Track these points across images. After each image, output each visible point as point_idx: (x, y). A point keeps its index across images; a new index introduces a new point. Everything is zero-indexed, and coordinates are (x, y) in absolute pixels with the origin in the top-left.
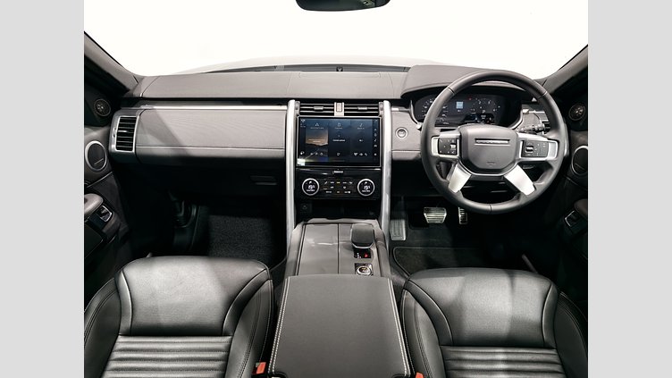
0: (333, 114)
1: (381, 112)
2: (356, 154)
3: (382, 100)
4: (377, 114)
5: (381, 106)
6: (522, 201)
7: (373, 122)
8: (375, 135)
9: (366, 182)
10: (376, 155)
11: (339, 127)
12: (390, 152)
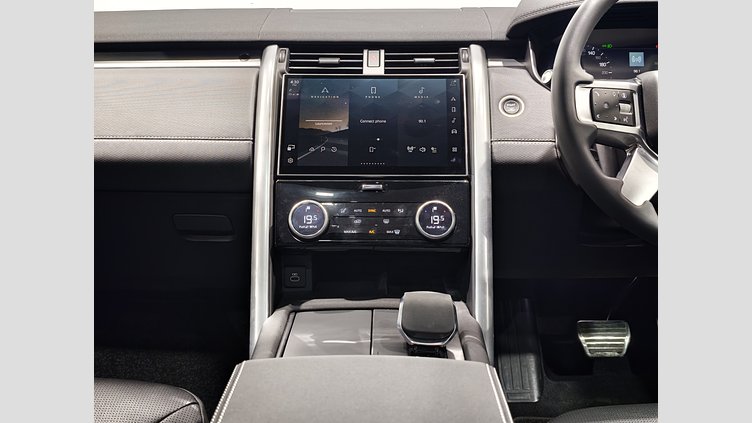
0: (361, 71)
1: (463, 67)
2: (410, 149)
3: (467, 44)
4: (456, 70)
5: (464, 56)
7: (448, 84)
8: (454, 110)
9: (435, 208)
10: (455, 150)
11: (374, 95)
12: (487, 144)
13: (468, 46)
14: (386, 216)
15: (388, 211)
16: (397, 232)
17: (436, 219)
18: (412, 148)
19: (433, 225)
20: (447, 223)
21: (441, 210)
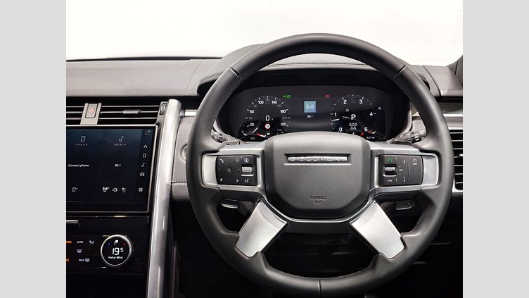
0: (78, 122)
1: (159, 118)
2: (105, 189)
3: (166, 99)
4: (153, 121)
5: (162, 108)
6: (381, 271)
7: (143, 133)
8: (145, 155)
9: (117, 241)
10: (141, 190)
11: (83, 143)
12: (168, 185)
13: (168, 101)
14: (80, 246)
15: (82, 242)
16: (87, 260)
17: (117, 251)
18: (107, 189)
19: (114, 256)
20: (124, 254)
21: (122, 243)
